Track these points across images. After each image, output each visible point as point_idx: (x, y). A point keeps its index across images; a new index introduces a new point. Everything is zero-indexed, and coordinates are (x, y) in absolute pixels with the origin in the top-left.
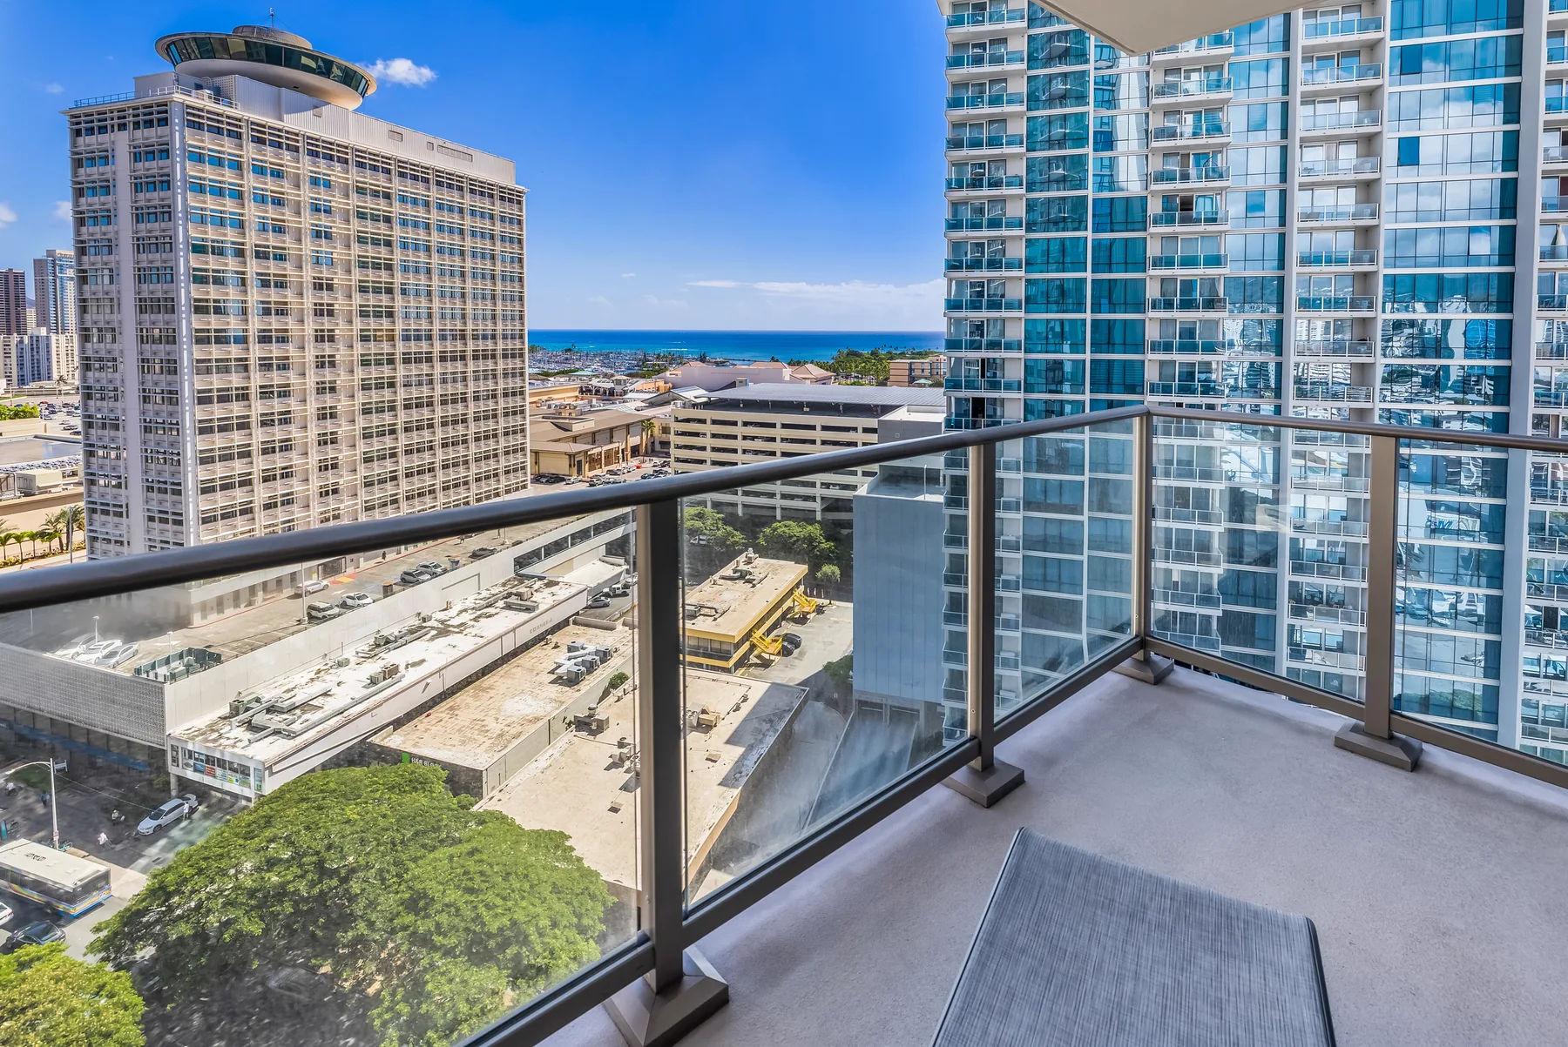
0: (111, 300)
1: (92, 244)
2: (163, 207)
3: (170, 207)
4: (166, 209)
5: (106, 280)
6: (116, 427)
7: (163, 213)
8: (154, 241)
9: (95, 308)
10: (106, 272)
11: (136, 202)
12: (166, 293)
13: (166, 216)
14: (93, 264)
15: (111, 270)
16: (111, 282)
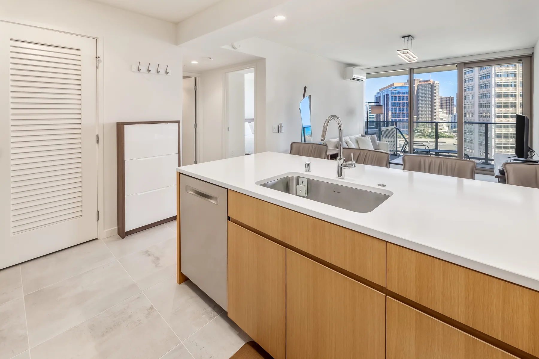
0: (472, 104)
1: (468, 88)
2: (488, 74)
3: (490, 73)
4: (489, 74)
5: (471, 98)
6: (472, 143)
7: (488, 75)
8: (485, 85)
9: (467, 107)
10: (471, 96)
11: (480, 73)
12: (488, 101)
13: (489, 76)
14: (468, 94)
15: (472, 95)
16: (472, 99)
